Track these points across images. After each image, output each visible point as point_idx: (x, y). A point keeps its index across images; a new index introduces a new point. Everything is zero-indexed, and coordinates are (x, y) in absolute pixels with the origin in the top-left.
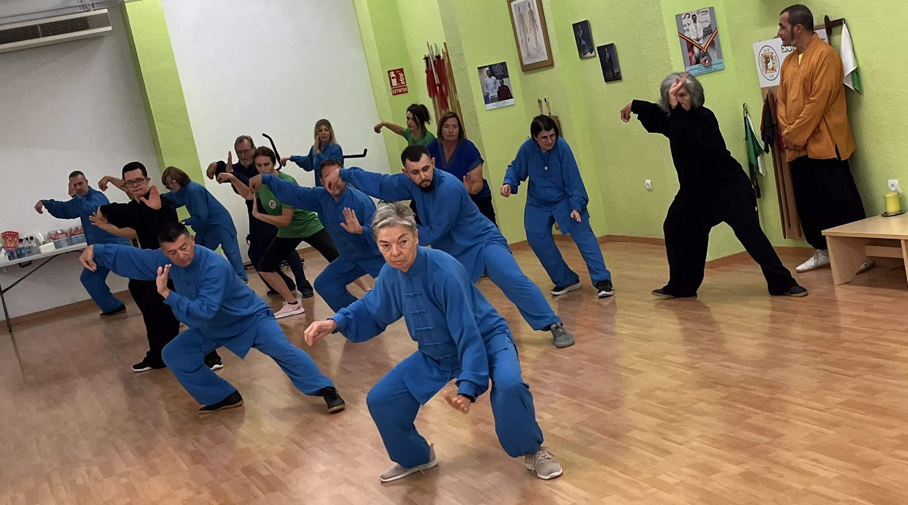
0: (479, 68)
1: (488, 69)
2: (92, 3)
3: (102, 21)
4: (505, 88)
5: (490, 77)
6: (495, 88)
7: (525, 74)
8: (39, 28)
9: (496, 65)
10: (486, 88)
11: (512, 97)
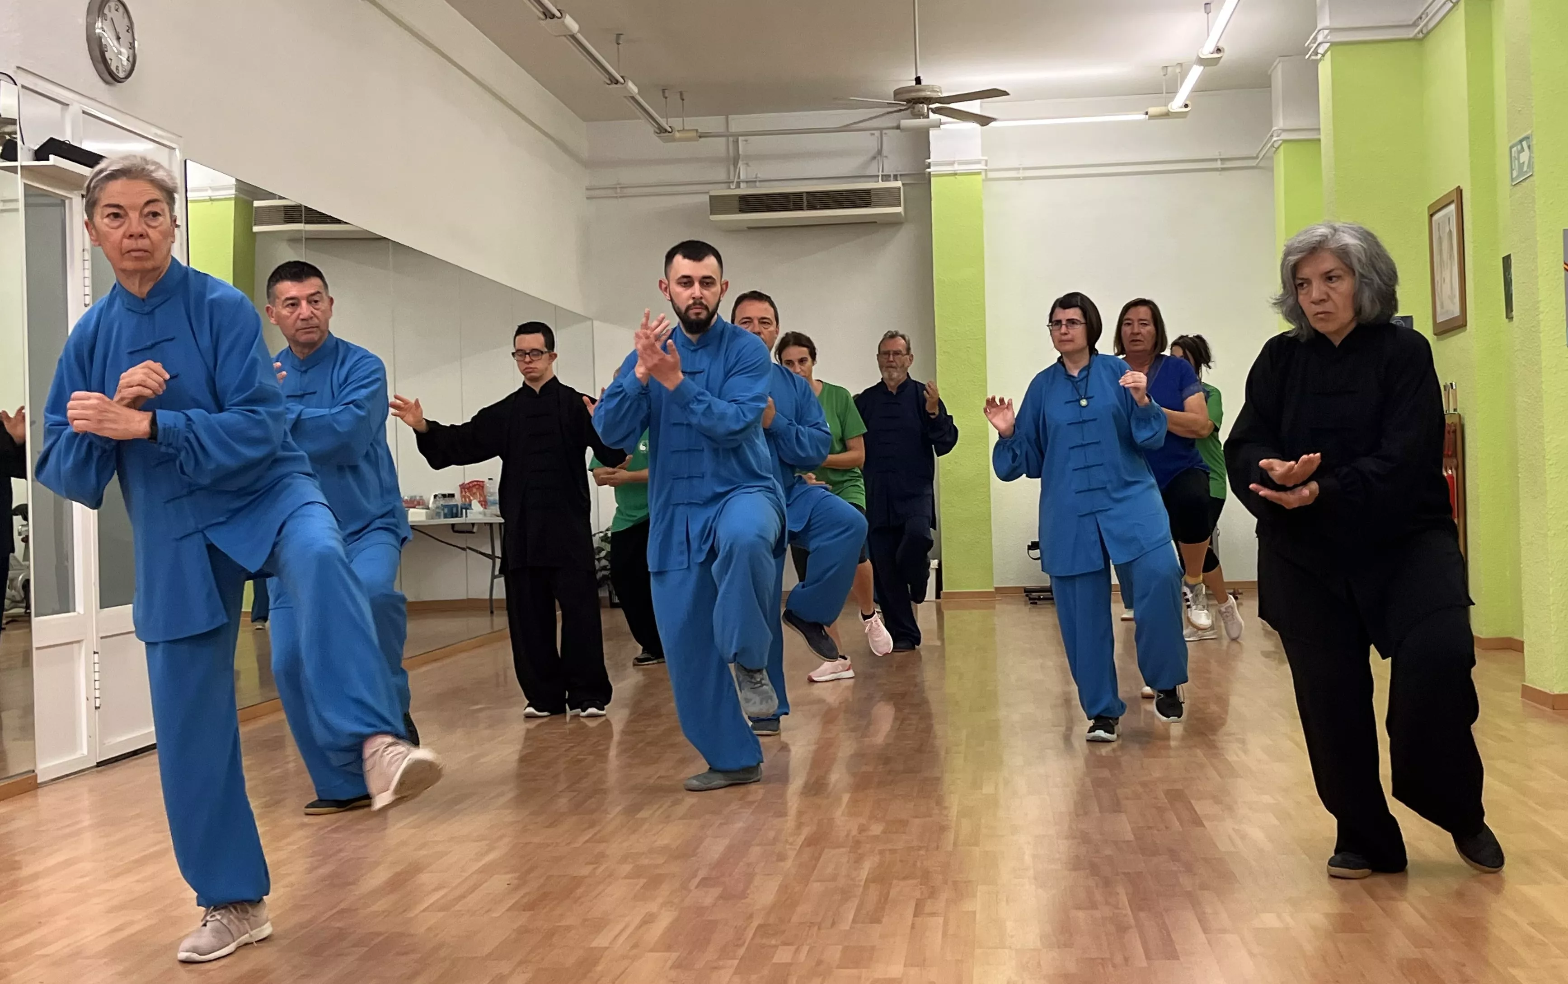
2: (895, 173)
7: (1438, 340)
8: (805, 195)
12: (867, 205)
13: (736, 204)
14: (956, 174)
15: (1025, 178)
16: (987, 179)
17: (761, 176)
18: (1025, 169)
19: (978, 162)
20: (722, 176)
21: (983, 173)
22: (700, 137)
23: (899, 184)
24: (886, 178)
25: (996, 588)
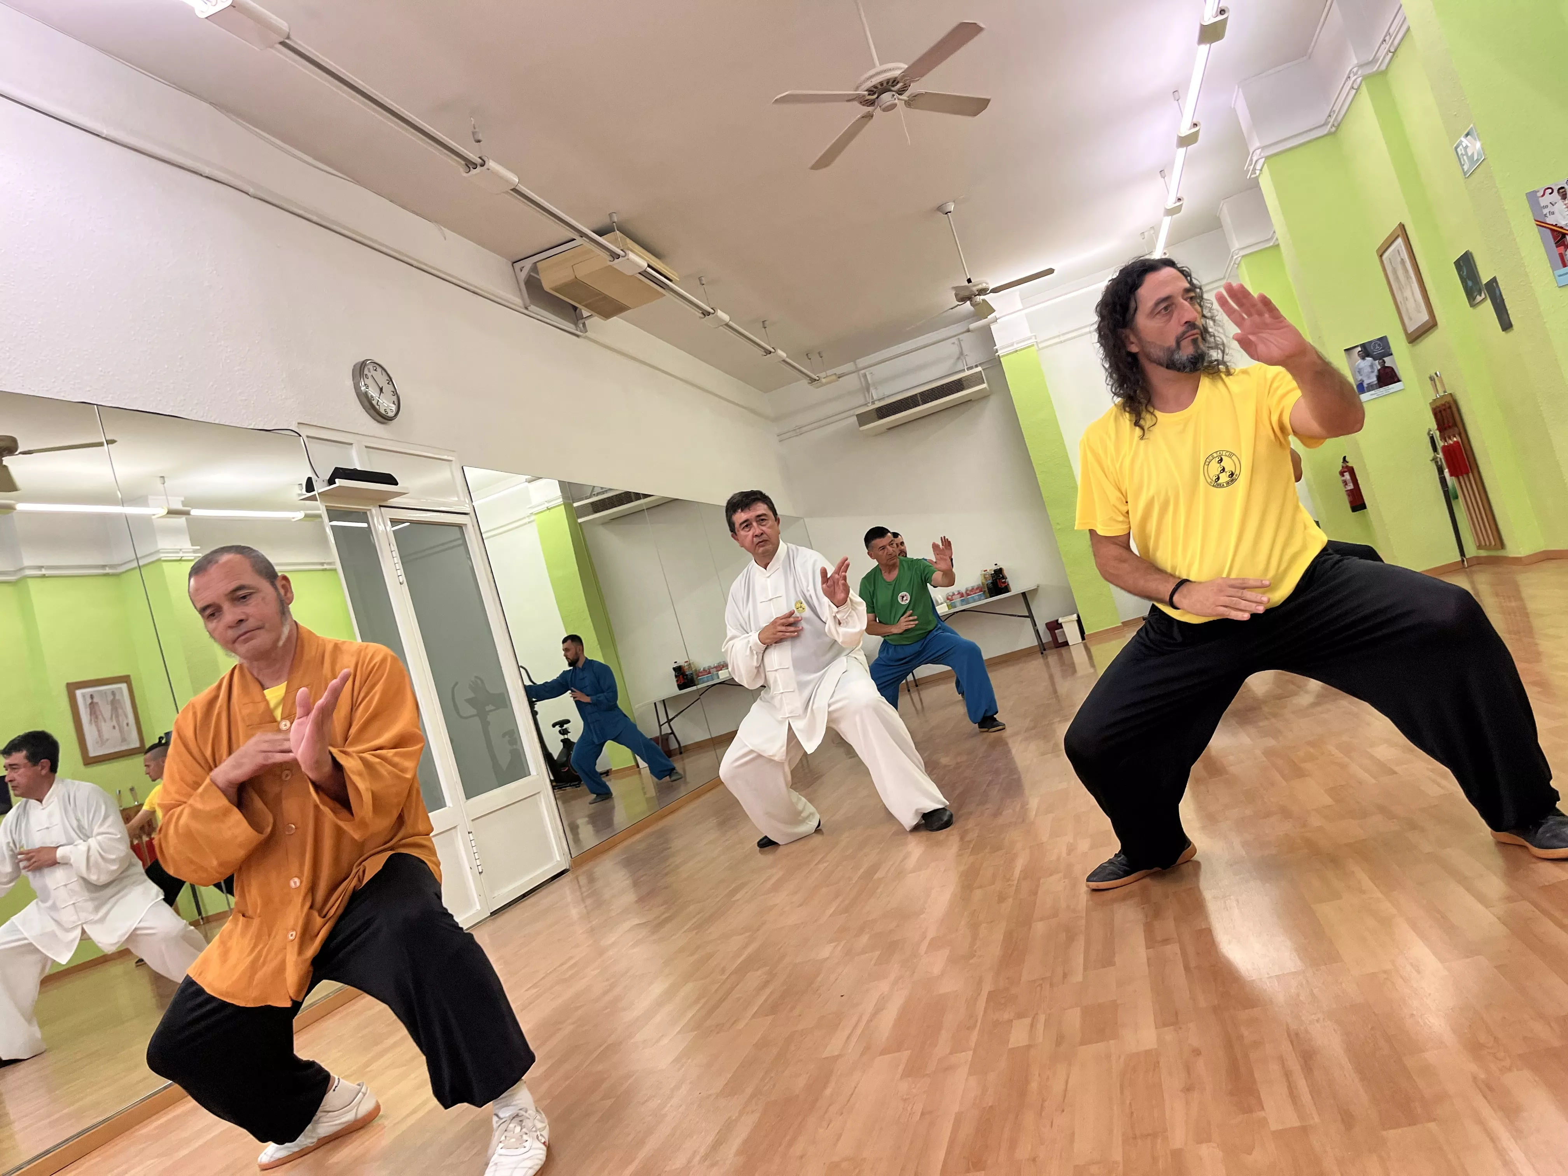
0: (1345, 350)
1: (1359, 349)
2: (976, 364)
3: (977, 379)
4: (1388, 370)
5: (1363, 358)
6: (1373, 372)
7: (1413, 346)
8: (918, 396)
9: (1370, 342)
10: (1357, 373)
11: (1399, 381)
12: (962, 389)
13: (874, 415)
14: (1017, 351)
15: (1065, 341)
16: (1039, 349)
17: (887, 393)
18: (1064, 334)
19: (1030, 338)
20: (862, 401)
21: (1036, 346)
22: (839, 378)
23: (979, 369)
24: (971, 368)
25: (1123, 623)
